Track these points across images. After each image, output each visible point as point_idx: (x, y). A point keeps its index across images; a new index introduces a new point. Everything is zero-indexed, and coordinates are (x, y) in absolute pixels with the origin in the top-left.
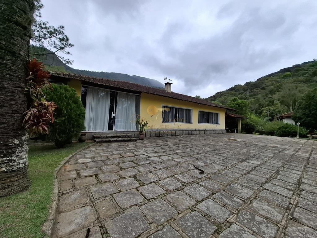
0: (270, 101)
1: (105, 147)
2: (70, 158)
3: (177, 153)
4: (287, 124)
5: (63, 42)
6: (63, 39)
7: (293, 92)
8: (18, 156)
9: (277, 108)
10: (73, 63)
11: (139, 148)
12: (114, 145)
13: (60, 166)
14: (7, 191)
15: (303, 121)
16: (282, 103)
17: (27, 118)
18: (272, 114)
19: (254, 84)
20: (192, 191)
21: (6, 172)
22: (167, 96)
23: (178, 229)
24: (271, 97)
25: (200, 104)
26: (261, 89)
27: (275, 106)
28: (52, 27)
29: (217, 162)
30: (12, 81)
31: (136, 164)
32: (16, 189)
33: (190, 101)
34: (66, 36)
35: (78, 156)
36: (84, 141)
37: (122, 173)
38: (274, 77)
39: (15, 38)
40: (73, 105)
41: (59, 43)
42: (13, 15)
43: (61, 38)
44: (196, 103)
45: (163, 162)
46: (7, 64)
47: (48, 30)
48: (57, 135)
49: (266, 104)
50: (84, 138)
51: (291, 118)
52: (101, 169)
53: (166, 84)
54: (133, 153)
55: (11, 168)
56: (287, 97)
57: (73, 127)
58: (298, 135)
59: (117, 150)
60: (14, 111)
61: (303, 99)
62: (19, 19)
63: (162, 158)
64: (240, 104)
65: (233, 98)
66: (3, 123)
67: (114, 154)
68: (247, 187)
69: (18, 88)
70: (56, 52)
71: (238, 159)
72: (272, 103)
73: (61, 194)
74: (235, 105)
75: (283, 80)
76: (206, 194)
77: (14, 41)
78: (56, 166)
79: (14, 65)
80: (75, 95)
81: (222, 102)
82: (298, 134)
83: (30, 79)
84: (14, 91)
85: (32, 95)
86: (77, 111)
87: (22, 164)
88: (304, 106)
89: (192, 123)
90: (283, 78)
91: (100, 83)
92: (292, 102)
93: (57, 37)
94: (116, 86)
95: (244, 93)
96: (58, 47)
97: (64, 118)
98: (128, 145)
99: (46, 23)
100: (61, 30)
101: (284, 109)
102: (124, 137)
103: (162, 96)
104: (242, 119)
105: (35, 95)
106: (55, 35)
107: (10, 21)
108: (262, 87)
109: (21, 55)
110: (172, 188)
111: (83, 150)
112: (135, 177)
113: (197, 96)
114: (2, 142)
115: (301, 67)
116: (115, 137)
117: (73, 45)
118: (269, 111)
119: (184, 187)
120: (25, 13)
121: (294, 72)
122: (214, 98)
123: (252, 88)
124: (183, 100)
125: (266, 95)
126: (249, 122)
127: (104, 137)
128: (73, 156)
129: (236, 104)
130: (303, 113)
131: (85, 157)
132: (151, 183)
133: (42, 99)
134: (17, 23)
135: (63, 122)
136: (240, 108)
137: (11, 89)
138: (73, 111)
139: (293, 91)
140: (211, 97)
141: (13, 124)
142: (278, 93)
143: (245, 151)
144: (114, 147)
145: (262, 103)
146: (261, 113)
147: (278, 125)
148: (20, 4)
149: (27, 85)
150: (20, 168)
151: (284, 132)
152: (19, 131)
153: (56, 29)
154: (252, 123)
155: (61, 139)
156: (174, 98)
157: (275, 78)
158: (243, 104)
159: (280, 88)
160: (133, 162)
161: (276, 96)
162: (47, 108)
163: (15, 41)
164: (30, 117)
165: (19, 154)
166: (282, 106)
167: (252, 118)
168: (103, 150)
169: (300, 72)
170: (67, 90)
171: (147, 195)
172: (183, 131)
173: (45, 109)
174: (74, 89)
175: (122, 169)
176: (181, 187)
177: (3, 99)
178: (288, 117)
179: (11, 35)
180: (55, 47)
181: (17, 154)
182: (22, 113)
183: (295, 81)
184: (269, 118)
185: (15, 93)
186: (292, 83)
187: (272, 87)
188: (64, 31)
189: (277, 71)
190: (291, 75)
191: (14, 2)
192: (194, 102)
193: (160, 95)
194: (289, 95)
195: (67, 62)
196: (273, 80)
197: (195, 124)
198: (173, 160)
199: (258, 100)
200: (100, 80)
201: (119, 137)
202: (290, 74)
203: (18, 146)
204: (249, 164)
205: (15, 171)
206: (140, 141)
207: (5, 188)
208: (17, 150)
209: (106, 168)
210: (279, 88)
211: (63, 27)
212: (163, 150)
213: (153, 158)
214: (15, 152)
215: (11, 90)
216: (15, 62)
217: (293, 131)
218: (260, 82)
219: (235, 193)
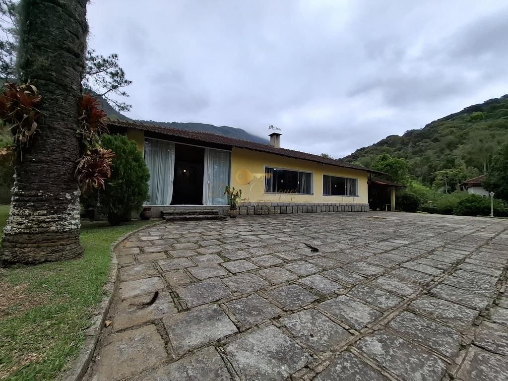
0: (447, 161)
1: (180, 225)
2: (130, 235)
3: (283, 232)
4: (473, 195)
5: (116, 78)
6: (116, 74)
7: (487, 144)
8: (70, 214)
9: (460, 172)
10: (131, 109)
11: (229, 227)
12: (192, 223)
13: (117, 242)
14: (58, 255)
15: (501, 191)
16: (469, 162)
17: (80, 167)
18: (452, 182)
19: (421, 133)
20: (296, 267)
21: (57, 232)
22: (271, 153)
23: (267, 297)
24: (449, 154)
25: (325, 164)
26: (433, 141)
27: (457, 169)
28: (100, 57)
29: (342, 242)
30: (63, 120)
31: (222, 242)
32: (68, 254)
33: (309, 160)
34: (121, 70)
35: (140, 234)
36: (149, 219)
37: (201, 250)
38: (453, 120)
39: (67, 68)
40: (134, 164)
41: (111, 80)
42: (65, 40)
43: (113, 72)
44: (318, 162)
45: (261, 240)
46: (58, 100)
47: (95, 62)
48: (111, 205)
49: (441, 165)
50: (148, 213)
51: (481, 186)
52: (172, 246)
53: (272, 135)
54: (219, 231)
55: (62, 228)
56: (476, 152)
57: (134, 194)
58: (492, 213)
59: (196, 229)
60: (66, 157)
61: (500, 154)
62: (71, 45)
63: (261, 236)
64: (394, 164)
65: (382, 156)
66: (54, 172)
67: (191, 233)
68: (377, 265)
69: (69, 130)
70: (106, 93)
71: (375, 239)
72: (451, 163)
73: (121, 267)
74: (385, 167)
75: (471, 126)
76: (314, 270)
77: (65, 72)
78: (112, 241)
79: (66, 100)
80: (136, 149)
81: (367, 165)
82: (492, 210)
83: (83, 120)
84: (66, 133)
85: (85, 139)
86: (139, 172)
87: (74, 225)
88: (502, 164)
89: (313, 194)
90: (470, 121)
91: (171, 134)
92: (487, 161)
93: (108, 70)
94: (195, 137)
95: (403, 148)
96: (109, 86)
97: (121, 181)
98: (212, 224)
99: (92, 51)
100: (113, 60)
101: (472, 173)
102: (207, 214)
103: (264, 151)
104: (397, 188)
105: (89, 139)
106: (105, 69)
107: (61, 48)
108: (434, 137)
109: (73, 89)
110: (268, 264)
111: (148, 228)
112: (219, 254)
113: (322, 154)
114: (52, 195)
115: (500, 103)
116: (194, 213)
117: (131, 82)
118: (447, 177)
119: (285, 264)
120: (78, 38)
121: (488, 112)
122: (354, 158)
123: (416, 140)
124: (297, 158)
125: (442, 151)
126: (408, 193)
127: (177, 214)
128: (134, 234)
129: (387, 165)
130: (501, 177)
131: (150, 235)
132: (241, 259)
133: (96, 145)
134: (69, 50)
135: (119, 186)
136: (392, 171)
137: (62, 130)
138: (134, 172)
139: (487, 142)
140: (348, 157)
141: (65, 174)
142: (461, 146)
143: (391, 230)
144: (192, 226)
145: (434, 164)
146: (433, 180)
147: (459, 197)
148: (72, 27)
149: (79, 127)
150: (72, 229)
151: (469, 208)
152: (70, 184)
153: (106, 59)
154: (413, 195)
155: (117, 210)
156: (283, 155)
157: (456, 123)
158: (399, 164)
159: (465, 139)
160: (218, 240)
161: (458, 152)
162: (102, 157)
163: (67, 71)
164: (83, 166)
165: (71, 212)
166: (469, 168)
167: (414, 187)
168: (176, 229)
169: (499, 110)
170: (125, 143)
171: (232, 269)
172: (298, 206)
173: (100, 157)
174: (134, 141)
175: (200, 246)
176: (281, 264)
177: (54, 143)
178: (476, 185)
179: (63, 65)
180: (105, 86)
181: (68, 212)
182: (74, 162)
183: (490, 127)
184: (447, 187)
185: (66, 135)
186: (486, 129)
187: (451, 137)
188: (118, 62)
189: (458, 111)
190: (484, 116)
191: (66, 26)
192: (316, 161)
193: (261, 151)
194: (481, 150)
195: (122, 107)
196: (453, 125)
197: (318, 196)
198: (276, 239)
199: (428, 159)
200: (170, 130)
201: (200, 214)
202: (481, 115)
203: (70, 202)
204: (391, 244)
205: (66, 232)
206: (231, 220)
207: (56, 251)
208: (69, 206)
209: (178, 246)
210: (462, 139)
211: (116, 57)
212: (263, 229)
213: (247, 237)
214: (67, 209)
215: (62, 132)
216: (66, 97)
217: (485, 205)
218: (429, 130)
219: (357, 270)
